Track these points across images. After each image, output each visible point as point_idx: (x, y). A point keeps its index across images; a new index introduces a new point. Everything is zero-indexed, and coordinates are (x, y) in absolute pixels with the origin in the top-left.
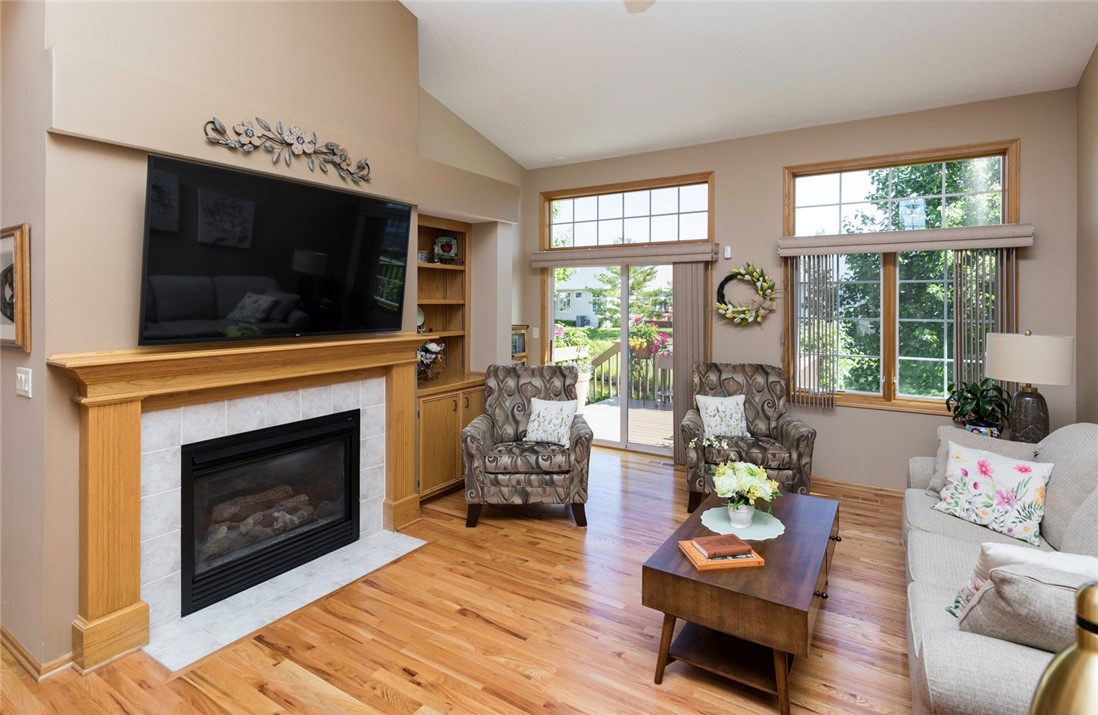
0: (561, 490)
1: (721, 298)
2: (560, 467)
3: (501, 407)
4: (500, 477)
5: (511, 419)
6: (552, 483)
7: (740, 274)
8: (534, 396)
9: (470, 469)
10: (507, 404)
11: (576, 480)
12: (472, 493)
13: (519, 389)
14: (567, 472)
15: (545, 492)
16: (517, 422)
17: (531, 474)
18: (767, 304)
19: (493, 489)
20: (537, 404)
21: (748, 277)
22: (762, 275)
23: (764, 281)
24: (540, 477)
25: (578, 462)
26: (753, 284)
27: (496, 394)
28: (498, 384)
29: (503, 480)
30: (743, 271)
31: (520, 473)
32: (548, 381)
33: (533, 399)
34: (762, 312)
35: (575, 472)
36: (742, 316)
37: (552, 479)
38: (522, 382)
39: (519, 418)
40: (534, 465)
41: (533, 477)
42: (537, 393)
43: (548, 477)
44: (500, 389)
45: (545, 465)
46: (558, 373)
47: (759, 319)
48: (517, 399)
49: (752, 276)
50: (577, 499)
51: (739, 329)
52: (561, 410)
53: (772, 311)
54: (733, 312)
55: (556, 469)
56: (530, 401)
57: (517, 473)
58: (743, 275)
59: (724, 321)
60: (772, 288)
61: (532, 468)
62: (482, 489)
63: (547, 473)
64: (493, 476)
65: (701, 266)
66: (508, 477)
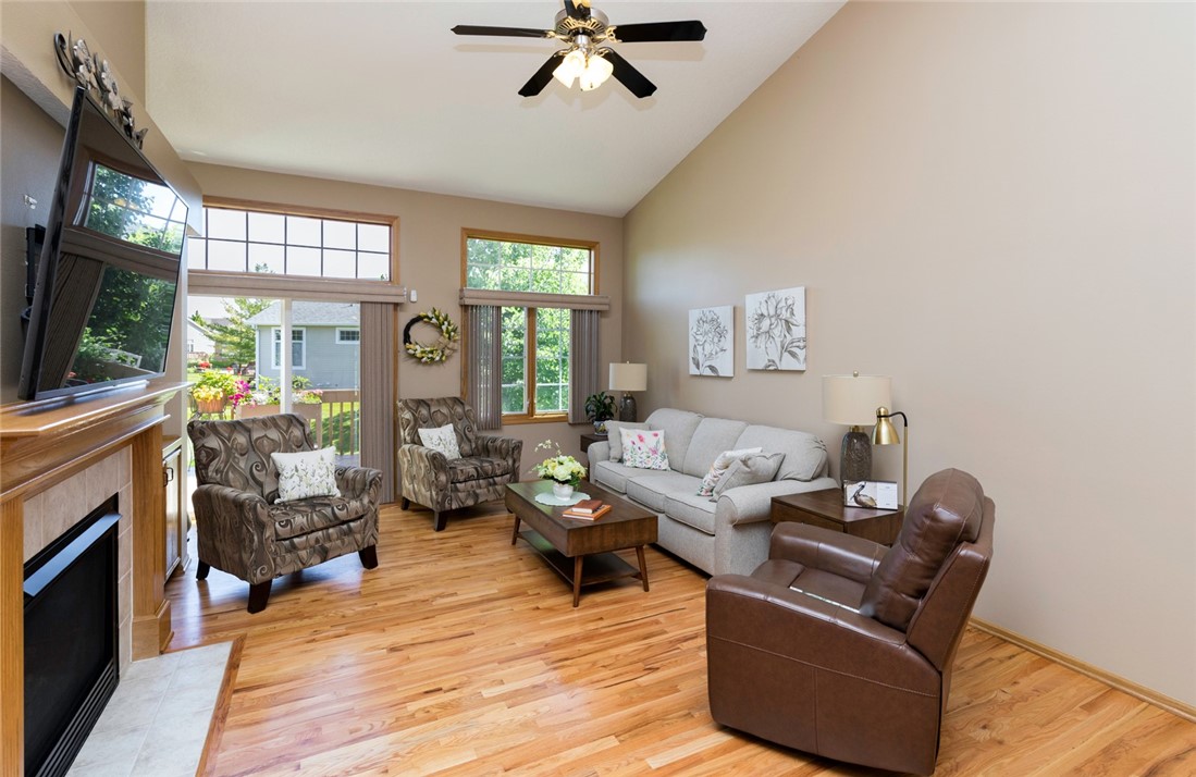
0: (358, 537)
1: (407, 338)
2: (357, 513)
3: (235, 470)
4: (296, 540)
5: (251, 482)
6: (350, 532)
7: (427, 317)
8: (273, 451)
9: (261, 542)
10: (242, 465)
11: (370, 523)
12: (262, 569)
13: (253, 446)
14: (361, 517)
15: (343, 542)
16: (260, 485)
17: (327, 528)
18: (451, 345)
19: (288, 557)
20: (283, 459)
21: (434, 320)
22: (446, 319)
23: (449, 324)
24: (337, 528)
25: (373, 504)
26: (439, 327)
27: (223, 455)
28: (224, 442)
29: (299, 543)
30: (430, 315)
31: (318, 530)
32: (287, 432)
33: (273, 454)
34: (447, 352)
35: (369, 515)
36: (430, 355)
37: (349, 527)
38: (255, 436)
39: (261, 479)
40: (331, 517)
41: (331, 530)
42: (276, 447)
43: (345, 527)
44: (228, 450)
45: (341, 514)
46: (294, 421)
47: (444, 358)
48: (254, 458)
49: (438, 319)
50: (372, 541)
51: (427, 368)
52: (322, 459)
53: (454, 351)
54: (423, 352)
55: (353, 516)
56: (270, 457)
57: (313, 532)
58: (431, 319)
59: (414, 360)
60: (454, 331)
61: (330, 521)
62: (274, 560)
63: (344, 523)
64: (288, 542)
65: (391, 307)
66: (305, 538)
